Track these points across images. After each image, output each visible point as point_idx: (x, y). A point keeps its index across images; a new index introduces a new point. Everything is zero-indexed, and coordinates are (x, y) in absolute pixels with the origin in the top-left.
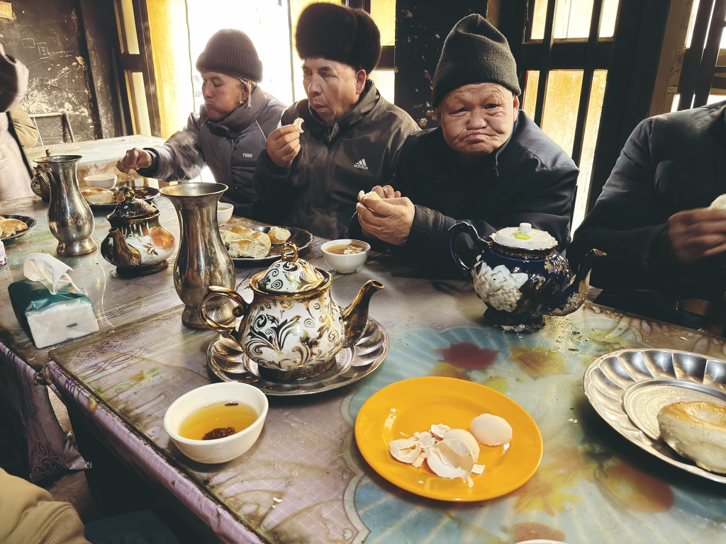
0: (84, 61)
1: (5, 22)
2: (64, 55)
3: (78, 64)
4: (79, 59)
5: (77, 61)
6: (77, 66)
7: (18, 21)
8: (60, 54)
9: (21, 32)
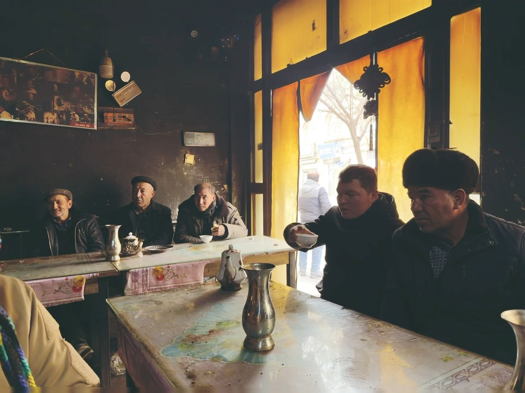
0: (228, 187)
1: (190, 165)
2: (217, 184)
3: (224, 189)
4: (225, 186)
5: (224, 188)
6: (223, 190)
7: (196, 165)
8: (216, 183)
9: (196, 171)
